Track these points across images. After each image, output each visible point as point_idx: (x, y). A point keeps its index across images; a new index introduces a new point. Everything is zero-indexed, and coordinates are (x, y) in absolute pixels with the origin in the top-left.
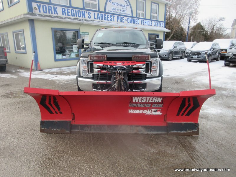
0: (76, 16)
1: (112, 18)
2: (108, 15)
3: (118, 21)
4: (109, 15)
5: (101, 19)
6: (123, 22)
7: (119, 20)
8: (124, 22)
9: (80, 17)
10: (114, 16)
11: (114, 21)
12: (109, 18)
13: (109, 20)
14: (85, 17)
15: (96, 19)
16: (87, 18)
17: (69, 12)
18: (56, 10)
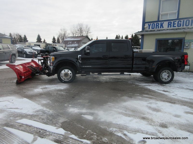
9: (188, 25)
17: (175, 24)
18: (163, 25)
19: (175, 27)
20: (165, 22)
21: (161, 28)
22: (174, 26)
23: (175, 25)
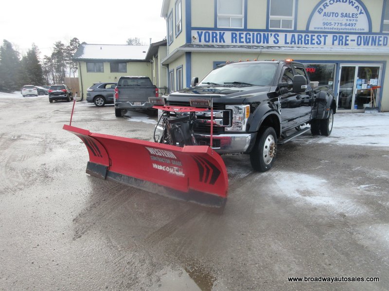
0: (253, 42)
1: (322, 39)
2: (312, 36)
3: (333, 44)
4: (314, 35)
5: (298, 43)
6: (346, 44)
7: (336, 42)
8: (348, 44)
9: (260, 42)
10: (325, 37)
11: (325, 44)
12: (314, 39)
13: (314, 44)
14: (268, 42)
15: (288, 43)
16: (271, 43)
17: (243, 38)
18: (224, 37)
19: (243, 42)
20: (226, 32)
21: (220, 42)
22: (240, 42)
23: (242, 40)
